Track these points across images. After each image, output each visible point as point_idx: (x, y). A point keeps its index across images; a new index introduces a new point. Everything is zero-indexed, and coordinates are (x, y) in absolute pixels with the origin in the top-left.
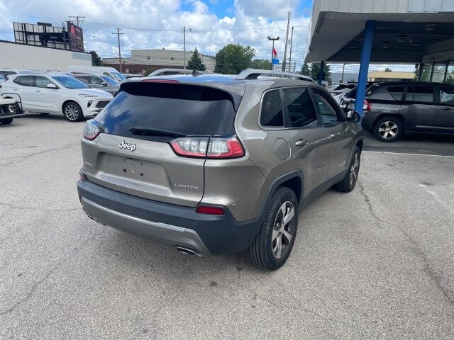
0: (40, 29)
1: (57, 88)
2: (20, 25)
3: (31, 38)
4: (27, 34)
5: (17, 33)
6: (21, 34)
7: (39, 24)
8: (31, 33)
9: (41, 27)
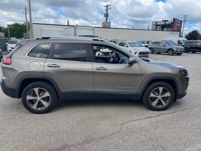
0: (163, 23)
1: (128, 47)
2: (155, 22)
3: (159, 27)
4: (157, 25)
5: (153, 26)
6: (155, 26)
7: (163, 21)
8: (158, 25)
9: (164, 22)
